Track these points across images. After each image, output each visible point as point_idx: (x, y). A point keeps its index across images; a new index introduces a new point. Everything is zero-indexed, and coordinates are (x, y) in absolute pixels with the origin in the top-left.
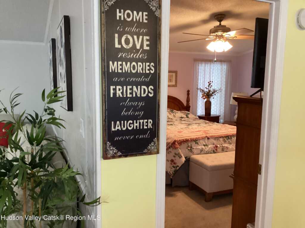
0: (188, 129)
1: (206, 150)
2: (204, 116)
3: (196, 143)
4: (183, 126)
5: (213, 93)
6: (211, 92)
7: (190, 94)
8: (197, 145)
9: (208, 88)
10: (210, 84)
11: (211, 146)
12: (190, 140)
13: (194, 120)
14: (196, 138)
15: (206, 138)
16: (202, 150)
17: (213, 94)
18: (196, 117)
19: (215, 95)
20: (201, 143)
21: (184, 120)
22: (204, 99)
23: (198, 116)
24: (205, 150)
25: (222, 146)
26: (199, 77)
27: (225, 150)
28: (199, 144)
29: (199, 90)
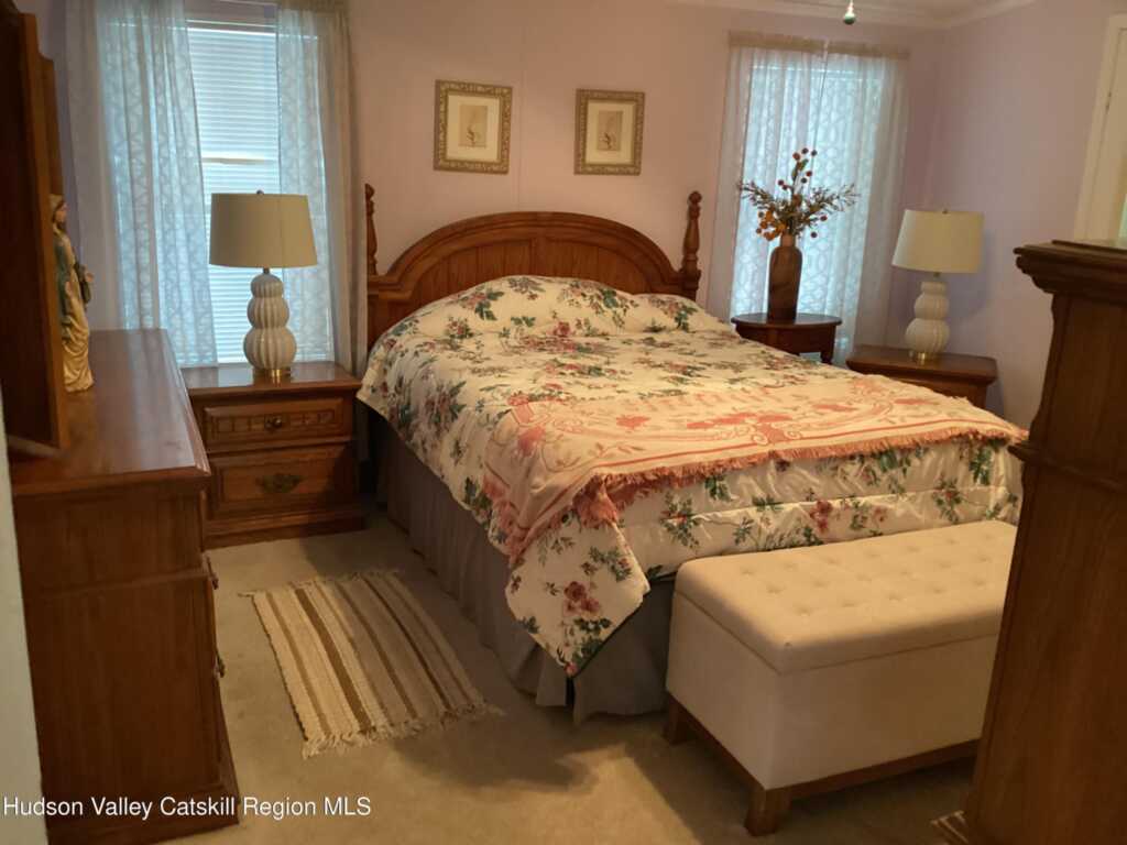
0: (674, 400)
1: (767, 530)
2: (763, 321)
3: (713, 493)
4: (654, 381)
5: (813, 209)
6: (804, 206)
7: (701, 211)
8: (718, 502)
9: (790, 182)
10: (800, 166)
11: (797, 505)
12: (679, 474)
13: (714, 345)
14: (718, 464)
15: (772, 464)
16: (747, 531)
17: (812, 217)
18: (722, 327)
19: (824, 219)
20: (740, 494)
21: (665, 345)
22: (770, 237)
23: (733, 321)
24: (760, 531)
25: (856, 506)
26: (752, 129)
27: (870, 525)
28: (733, 497)
29: (744, 193)
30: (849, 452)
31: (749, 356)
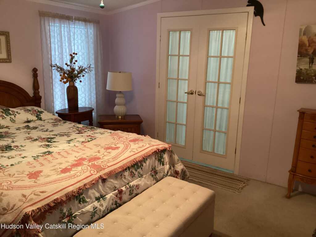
0: (49, 157)
1: (102, 209)
2: (67, 112)
3: (80, 201)
4: (37, 148)
5: (79, 73)
6: (76, 72)
7: (38, 75)
8: (82, 205)
9: (69, 63)
10: (72, 58)
11: (111, 194)
12: (64, 199)
13: (54, 125)
14: (80, 189)
15: (100, 181)
16: (95, 212)
17: (79, 75)
18: (54, 117)
19: (83, 76)
20: (91, 198)
21: (35, 128)
22: (65, 83)
23: (56, 113)
24: (100, 210)
25: (130, 187)
26: (53, 46)
27: (135, 192)
28: (88, 200)
29: (53, 68)
30: (125, 168)
31: (70, 128)
